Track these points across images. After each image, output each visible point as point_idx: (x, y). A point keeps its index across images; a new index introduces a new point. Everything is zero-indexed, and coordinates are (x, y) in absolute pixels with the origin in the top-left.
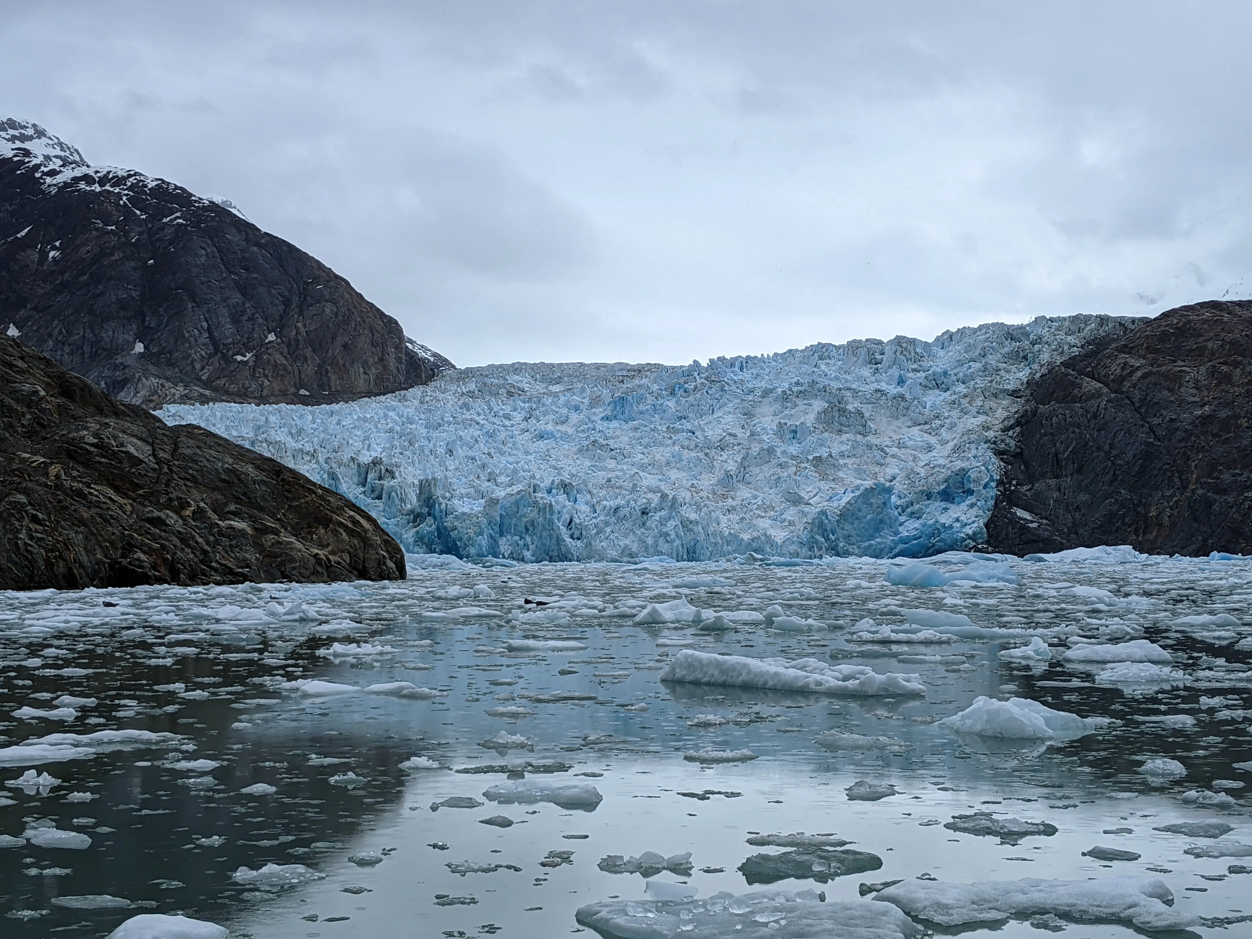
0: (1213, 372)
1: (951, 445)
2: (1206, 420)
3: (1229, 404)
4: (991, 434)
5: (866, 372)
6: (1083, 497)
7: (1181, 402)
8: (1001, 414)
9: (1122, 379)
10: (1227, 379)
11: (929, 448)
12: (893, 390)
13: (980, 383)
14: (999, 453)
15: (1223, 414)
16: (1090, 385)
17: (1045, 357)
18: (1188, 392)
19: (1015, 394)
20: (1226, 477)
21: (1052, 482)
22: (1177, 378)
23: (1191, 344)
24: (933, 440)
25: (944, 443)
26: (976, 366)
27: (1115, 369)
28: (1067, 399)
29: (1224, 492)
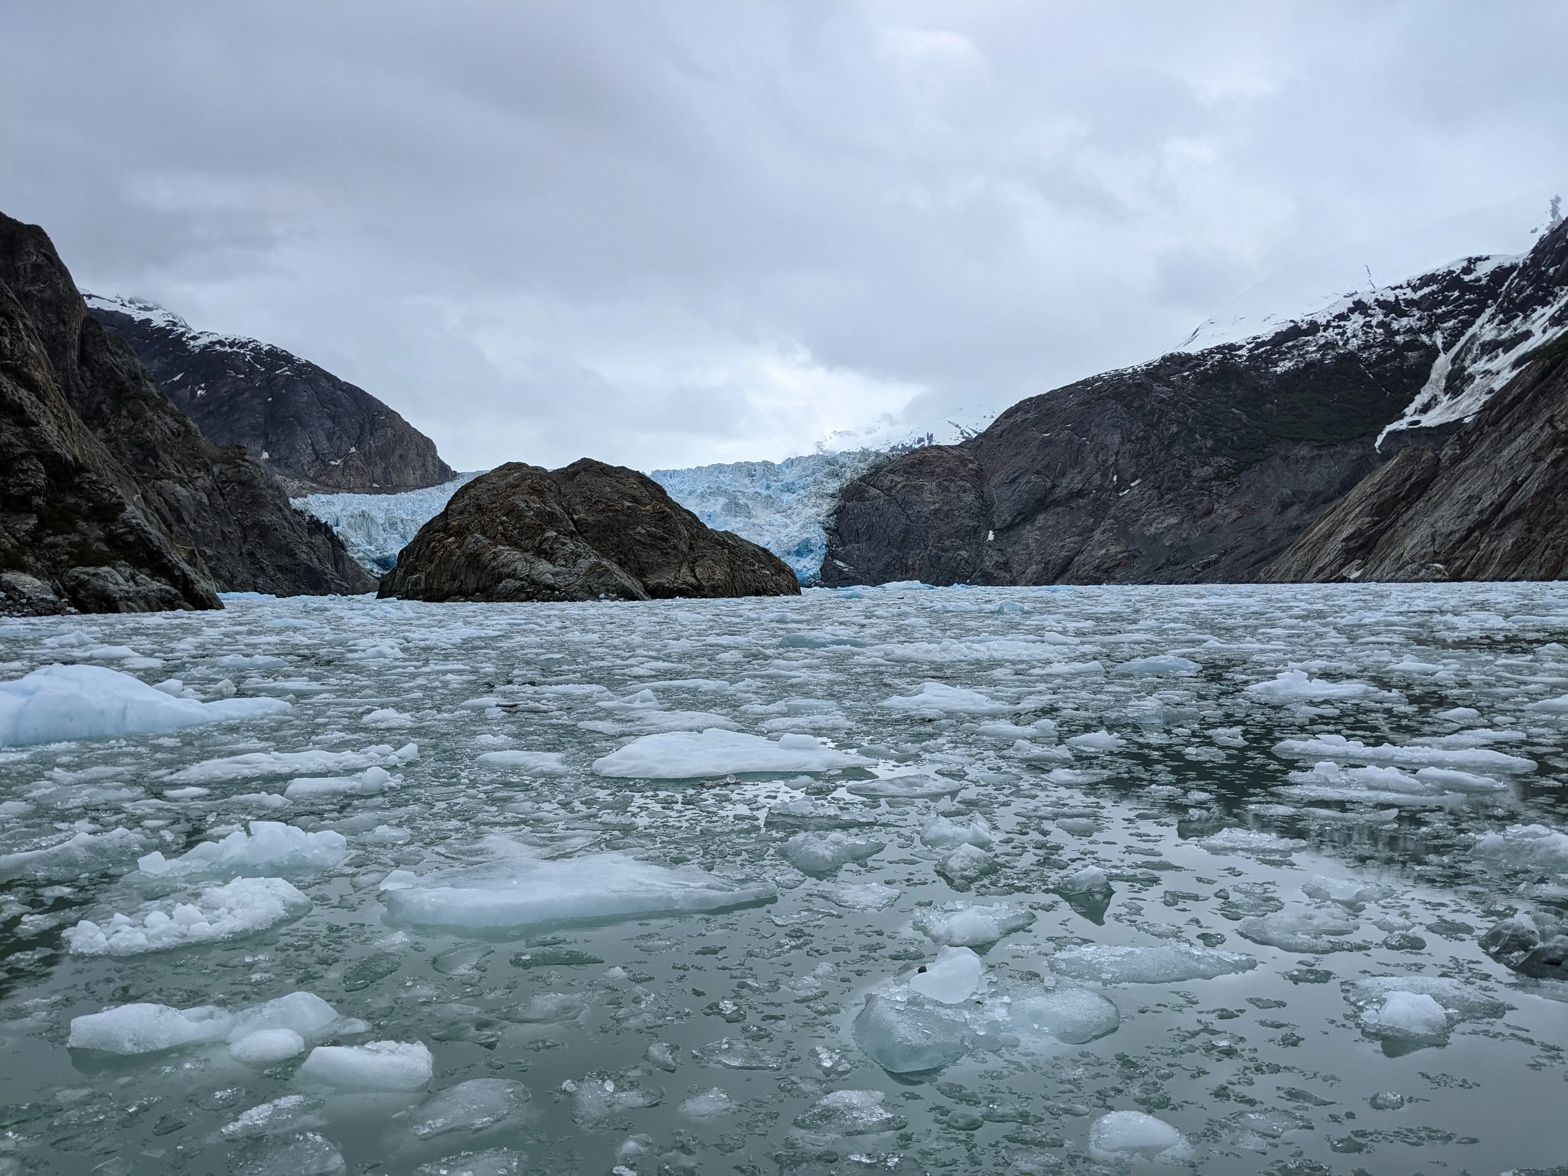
0: (939, 485)
1: (799, 524)
2: (937, 511)
3: (948, 503)
4: (821, 518)
5: (747, 481)
6: (872, 554)
7: (923, 501)
8: (826, 507)
9: (890, 489)
10: (947, 489)
11: (787, 526)
12: (765, 493)
13: (813, 489)
14: (826, 529)
15: (946, 508)
16: (874, 491)
17: (848, 475)
18: (926, 496)
19: (833, 496)
20: (948, 543)
21: (856, 546)
22: (921, 487)
23: (927, 469)
24: (788, 521)
25: (794, 523)
26: (810, 479)
27: (887, 483)
28: (861, 499)
29: (947, 551)
